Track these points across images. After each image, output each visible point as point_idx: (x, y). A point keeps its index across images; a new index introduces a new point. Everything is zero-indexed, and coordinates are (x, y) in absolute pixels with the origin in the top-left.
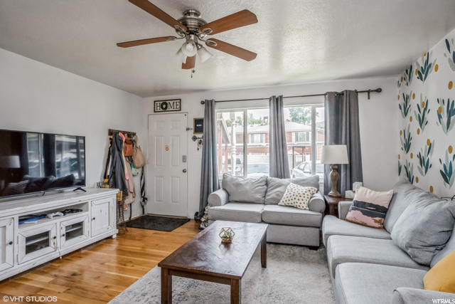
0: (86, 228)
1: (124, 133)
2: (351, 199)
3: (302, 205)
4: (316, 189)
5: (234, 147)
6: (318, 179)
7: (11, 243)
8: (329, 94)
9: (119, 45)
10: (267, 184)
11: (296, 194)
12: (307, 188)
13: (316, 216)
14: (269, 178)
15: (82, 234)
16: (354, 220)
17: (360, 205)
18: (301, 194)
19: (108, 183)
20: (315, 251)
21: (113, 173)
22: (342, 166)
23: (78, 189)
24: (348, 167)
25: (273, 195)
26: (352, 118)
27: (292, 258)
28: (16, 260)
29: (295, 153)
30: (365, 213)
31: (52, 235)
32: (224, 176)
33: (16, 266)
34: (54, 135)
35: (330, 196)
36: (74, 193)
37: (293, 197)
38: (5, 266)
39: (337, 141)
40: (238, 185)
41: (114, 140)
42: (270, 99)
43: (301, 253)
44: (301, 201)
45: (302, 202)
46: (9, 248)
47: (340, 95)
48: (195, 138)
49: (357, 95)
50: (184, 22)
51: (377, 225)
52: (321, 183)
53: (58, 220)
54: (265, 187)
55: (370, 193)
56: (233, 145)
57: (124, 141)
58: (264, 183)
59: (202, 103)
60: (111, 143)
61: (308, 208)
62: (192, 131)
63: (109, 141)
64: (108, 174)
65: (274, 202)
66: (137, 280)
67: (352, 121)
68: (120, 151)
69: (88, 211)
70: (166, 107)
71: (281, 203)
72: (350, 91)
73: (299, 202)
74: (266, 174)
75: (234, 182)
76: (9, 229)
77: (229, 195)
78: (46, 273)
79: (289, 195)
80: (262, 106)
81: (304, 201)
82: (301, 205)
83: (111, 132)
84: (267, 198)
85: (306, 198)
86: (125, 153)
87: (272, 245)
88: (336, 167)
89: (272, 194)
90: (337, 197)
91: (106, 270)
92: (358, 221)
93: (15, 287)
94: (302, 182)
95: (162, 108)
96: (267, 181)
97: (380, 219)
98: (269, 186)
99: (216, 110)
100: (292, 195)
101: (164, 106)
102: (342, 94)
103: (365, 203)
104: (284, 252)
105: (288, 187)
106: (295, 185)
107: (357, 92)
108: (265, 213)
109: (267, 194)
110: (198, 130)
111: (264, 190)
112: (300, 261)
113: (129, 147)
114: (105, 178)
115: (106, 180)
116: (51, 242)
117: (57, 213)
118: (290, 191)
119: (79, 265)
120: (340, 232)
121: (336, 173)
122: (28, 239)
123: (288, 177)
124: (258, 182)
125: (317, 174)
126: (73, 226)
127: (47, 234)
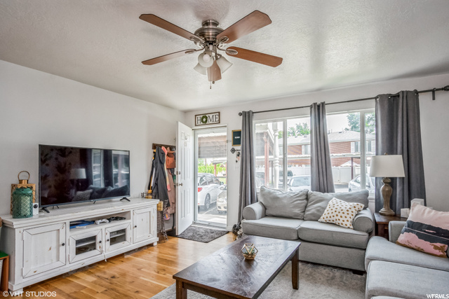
0: (129, 235)
1: (166, 147)
2: (405, 219)
3: (346, 222)
4: (363, 206)
5: (277, 158)
6: (367, 194)
7: (63, 245)
8: (381, 96)
9: (145, 62)
10: (307, 199)
11: (339, 210)
12: (351, 204)
13: (361, 235)
14: (310, 191)
15: (125, 240)
16: (407, 244)
17: (415, 227)
18: (345, 211)
19: (151, 194)
20: (359, 276)
21: (156, 184)
22: (398, 180)
23: (124, 198)
24: (406, 181)
25: (313, 211)
26: (411, 123)
27: (330, 282)
28: (67, 259)
29: (354, 164)
30: (420, 236)
31: (98, 240)
32: (262, 190)
33: (68, 265)
34: (111, 150)
35: (381, 214)
36: (121, 202)
37: (335, 214)
38: (59, 264)
39: (391, 150)
40: (276, 198)
41: (157, 153)
42: (311, 106)
43: (341, 277)
44: (343, 218)
45: (345, 220)
46: (62, 248)
47: (395, 97)
48: (233, 151)
49: (418, 96)
50: (201, 33)
51: (437, 252)
52: (372, 199)
53: (103, 227)
54: (305, 201)
55: (429, 212)
56: (275, 156)
57: (166, 154)
58: (304, 197)
59: (240, 114)
60: (155, 156)
61: (352, 227)
62: (230, 144)
63: (153, 154)
64: (152, 185)
65: (313, 218)
66: (165, 288)
67: (411, 127)
68: (162, 163)
69: (130, 219)
70: (206, 121)
71: (321, 219)
72: (407, 92)
73: (341, 219)
74: (308, 188)
75: (271, 196)
76: (62, 232)
77: (266, 209)
78: (92, 273)
79: (330, 212)
80: (303, 115)
81: (348, 218)
82: (344, 223)
83: (155, 146)
84: (307, 213)
85: (350, 215)
86: (167, 166)
87: (309, 265)
88: (389, 181)
89: (312, 209)
90: (391, 216)
91: (140, 276)
92: (413, 246)
93: (65, 283)
94: (348, 197)
95: (202, 121)
96: (307, 195)
97: (442, 245)
98: (310, 200)
99: (254, 122)
100: (333, 211)
101: (204, 120)
102: (397, 96)
103: (422, 224)
104: (322, 274)
105: (330, 202)
106: (338, 200)
107: (416, 93)
108: (302, 229)
109: (307, 209)
110: (236, 142)
111: (304, 204)
112: (339, 285)
113: (171, 159)
114: (149, 189)
115: (150, 191)
116: (98, 245)
117: (104, 220)
118: (332, 206)
119: (120, 269)
120: (385, 257)
121: (390, 188)
122: (78, 242)
123: (332, 191)
124: (297, 196)
125: (367, 188)
126: (118, 232)
127: (94, 238)
